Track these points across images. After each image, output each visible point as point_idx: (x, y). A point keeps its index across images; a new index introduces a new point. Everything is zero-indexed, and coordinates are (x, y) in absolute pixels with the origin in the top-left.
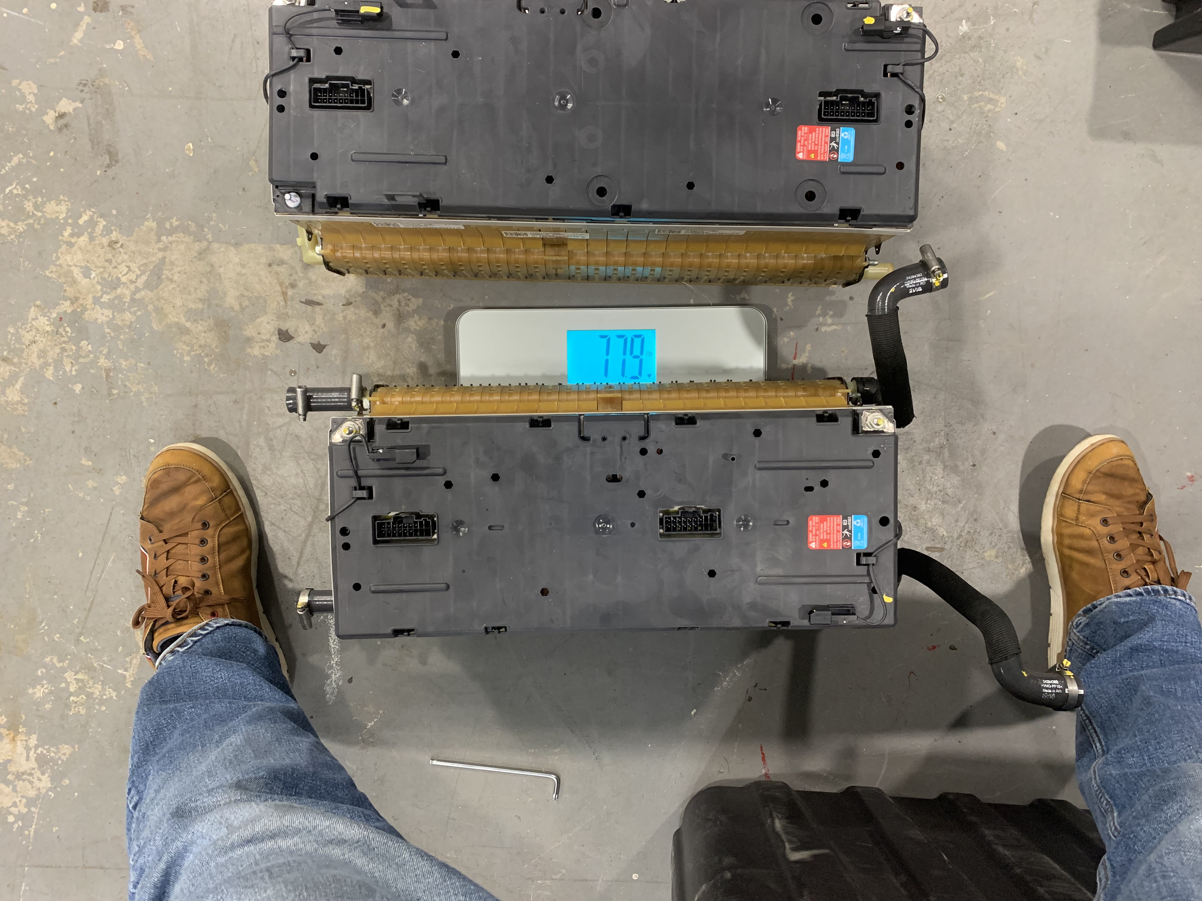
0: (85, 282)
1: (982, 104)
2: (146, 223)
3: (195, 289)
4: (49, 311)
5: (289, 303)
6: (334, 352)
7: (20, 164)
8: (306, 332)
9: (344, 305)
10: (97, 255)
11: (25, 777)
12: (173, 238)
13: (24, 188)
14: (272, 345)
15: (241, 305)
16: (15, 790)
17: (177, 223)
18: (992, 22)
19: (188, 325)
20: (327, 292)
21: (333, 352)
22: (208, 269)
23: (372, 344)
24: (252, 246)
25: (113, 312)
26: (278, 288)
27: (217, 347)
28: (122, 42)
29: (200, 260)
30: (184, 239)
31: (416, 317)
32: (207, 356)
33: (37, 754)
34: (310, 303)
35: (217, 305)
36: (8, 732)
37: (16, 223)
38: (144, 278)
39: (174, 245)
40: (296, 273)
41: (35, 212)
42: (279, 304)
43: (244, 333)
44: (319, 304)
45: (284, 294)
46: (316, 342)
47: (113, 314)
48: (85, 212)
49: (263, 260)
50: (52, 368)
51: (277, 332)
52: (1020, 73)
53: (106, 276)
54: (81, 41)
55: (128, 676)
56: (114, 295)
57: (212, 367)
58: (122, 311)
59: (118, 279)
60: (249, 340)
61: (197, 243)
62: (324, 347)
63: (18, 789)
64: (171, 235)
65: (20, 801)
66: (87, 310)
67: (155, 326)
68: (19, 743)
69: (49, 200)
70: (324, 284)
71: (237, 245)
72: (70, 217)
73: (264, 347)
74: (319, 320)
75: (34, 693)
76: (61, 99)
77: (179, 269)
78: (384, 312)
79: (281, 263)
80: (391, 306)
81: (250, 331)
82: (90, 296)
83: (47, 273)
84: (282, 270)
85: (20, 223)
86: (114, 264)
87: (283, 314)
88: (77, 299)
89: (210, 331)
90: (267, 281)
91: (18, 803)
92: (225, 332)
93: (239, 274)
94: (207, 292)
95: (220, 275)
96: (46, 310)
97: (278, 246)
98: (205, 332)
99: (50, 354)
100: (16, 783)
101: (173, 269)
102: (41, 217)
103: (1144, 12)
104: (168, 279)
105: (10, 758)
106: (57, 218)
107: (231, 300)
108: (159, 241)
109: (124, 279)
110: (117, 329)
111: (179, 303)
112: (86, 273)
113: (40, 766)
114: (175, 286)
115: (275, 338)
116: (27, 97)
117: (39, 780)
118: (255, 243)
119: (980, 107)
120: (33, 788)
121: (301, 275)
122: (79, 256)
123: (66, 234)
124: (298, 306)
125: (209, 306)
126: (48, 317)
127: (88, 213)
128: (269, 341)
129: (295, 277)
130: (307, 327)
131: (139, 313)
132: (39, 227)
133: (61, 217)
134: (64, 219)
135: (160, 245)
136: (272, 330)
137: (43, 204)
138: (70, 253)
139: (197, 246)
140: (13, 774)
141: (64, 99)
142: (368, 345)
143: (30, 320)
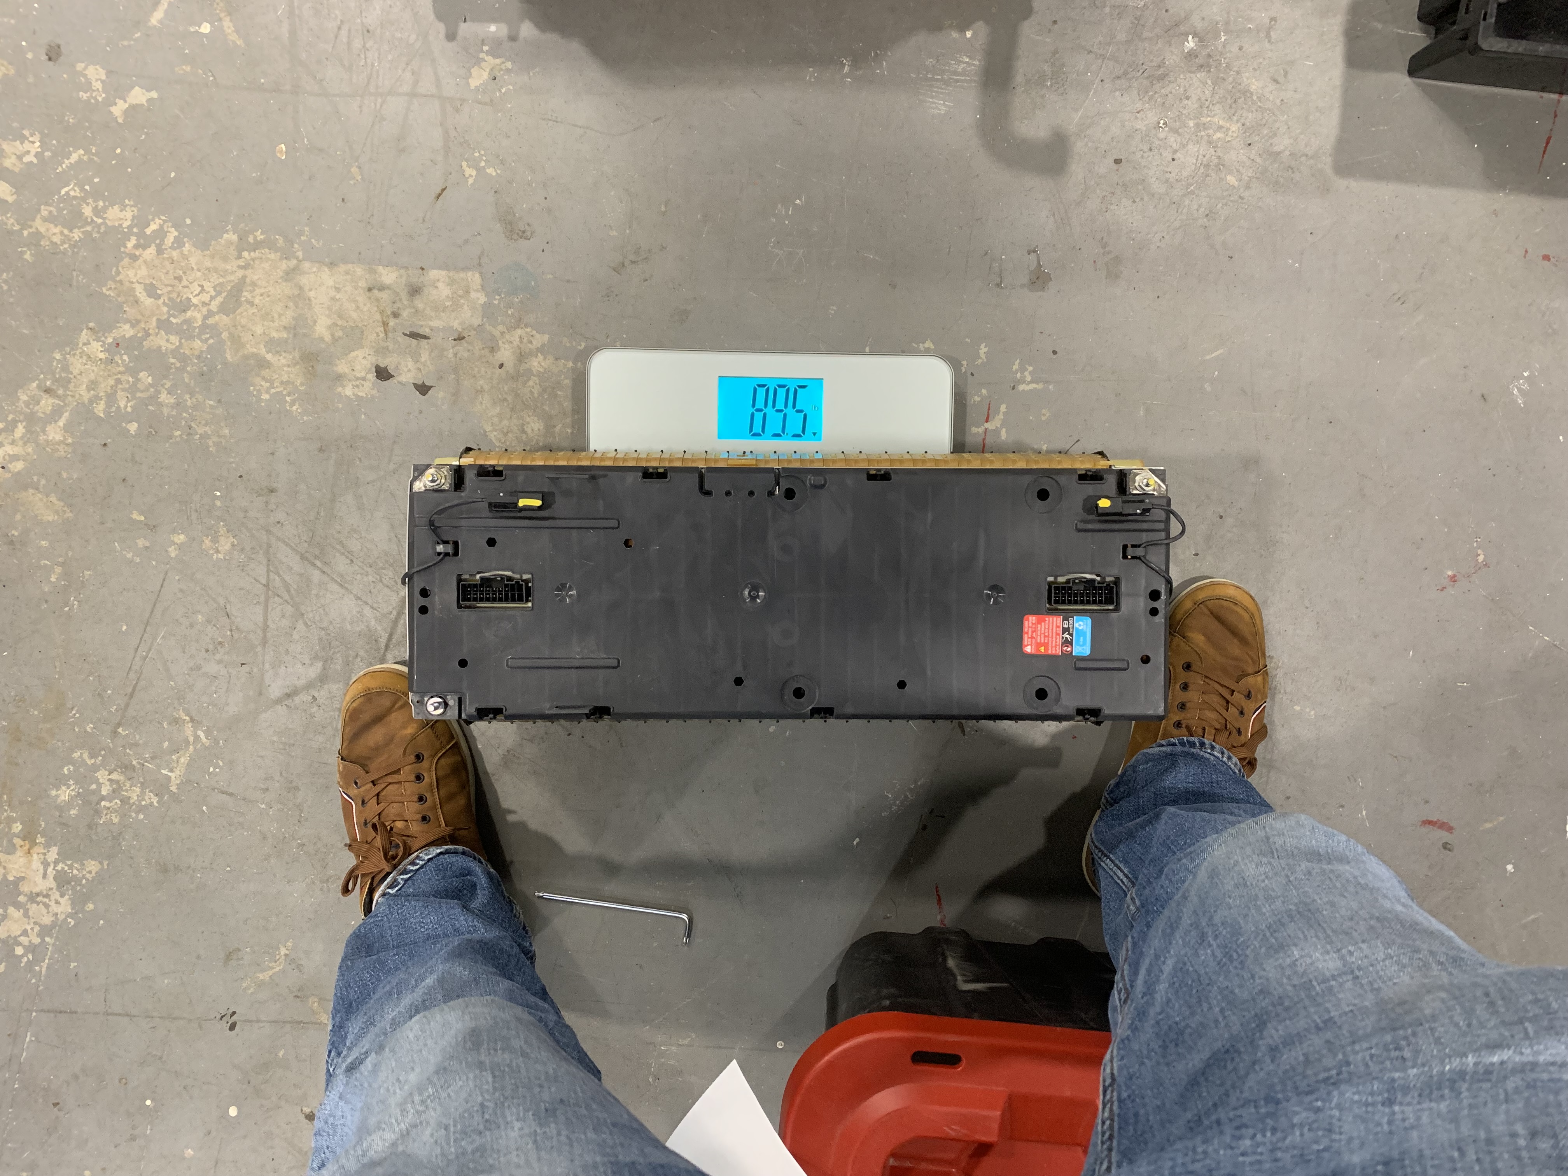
0: (148, 302)
1: (1211, 132)
2: (225, 236)
3: (280, 315)
4: (103, 335)
5: (390, 335)
6: (441, 395)
7: (80, 161)
8: (409, 370)
9: (455, 340)
10: (165, 271)
11: (39, 899)
12: (257, 254)
13: (82, 189)
14: (368, 385)
15: (332, 335)
16: (26, 915)
17: (262, 237)
18: (1223, 40)
19: (269, 357)
20: (435, 323)
21: (438, 395)
22: (296, 292)
23: (486, 387)
24: (350, 266)
25: (181, 339)
26: (378, 317)
27: (302, 384)
28: (208, 26)
29: (286, 280)
30: (269, 256)
31: (540, 356)
32: (289, 394)
33: (57, 871)
34: (414, 335)
35: (305, 335)
36: (22, 843)
37: (71, 231)
38: (219, 299)
39: (257, 262)
40: (401, 300)
41: (95, 219)
42: (378, 335)
43: (335, 369)
44: (425, 337)
45: (385, 324)
46: (420, 382)
47: (180, 342)
48: (153, 220)
49: (362, 284)
50: (102, 402)
51: (374, 370)
52: (1255, 98)
53: (174, 295)
54: (160, 22)
55: (173, 778)
56: (183, 318)
57: (294, 408)
58: (191, 338)
59: (189, 299)
60: (339, 378)
61: (285, 261)
62: (430, 388)
63: (30, 913)
64: (254, 251)
65: (32, 929)
66: (148, 335)
67: (229, 357)
68: (35, 856)
69: (112, 205)
70: (433, 314)
71: (332, 265)
72: (136, 226)
73: (358, 386)
74: (425, 357)
75: (57, 796)
76: (133, 88)
77: (262, 291)
78: (502, 350)
79: (383, 287)
80: (511, 342)
81: (342, 367)
82: (154, 319)
83: (104, 289)
84: (384, 296)
85: (76, 230)
86: (185, 283)
87: (383, 348)
88: (138, 322)
89: (295, 365)
90: (365, 309)
91: (29, 931)
92: (313, 367)
93: (333, 299)
94: (294, 318)
95: (309, 299)
96: (100, 335)
97: (381, 267)
98: (289, 366)
99: (103, 386)
100: (29, 906)
101: (254, 290)
102: (102, 224)
103: (1399, 33)
104: (247, 301)
105: (23, 875)
106: (121, 225)
107: (322, 328)
108: (240, 257)
109: (195, 301)
110: (184, 359)
111: (259, 330)
112: (151, 290)
113: (60, 887)
114: (256, 311)
115: (372, 376)
116: (94, 84)
117: (57, 902)
118: (353, 263)
119: (1208, 136)
120: (48, 913)
121: (406, 303)
122: (143, 272)
123: (130, 245)
124: (401, 339)
125: (295, 335)
126: (103, 341)
127: (157, 220)
128: (364, 379)
129: (398, 305)
130: (410, 364)
131: (211, 341)
132: (97, 235)
133: (124, 226)
134: (128, 227)
135: (241, 262)
136: (369, 366)
137: (105, 209)
138: (133, 268)
139: (284, 265)
140: (26, 895)
141: (137, 88)
142: (482, 387)
143: (80, 345)
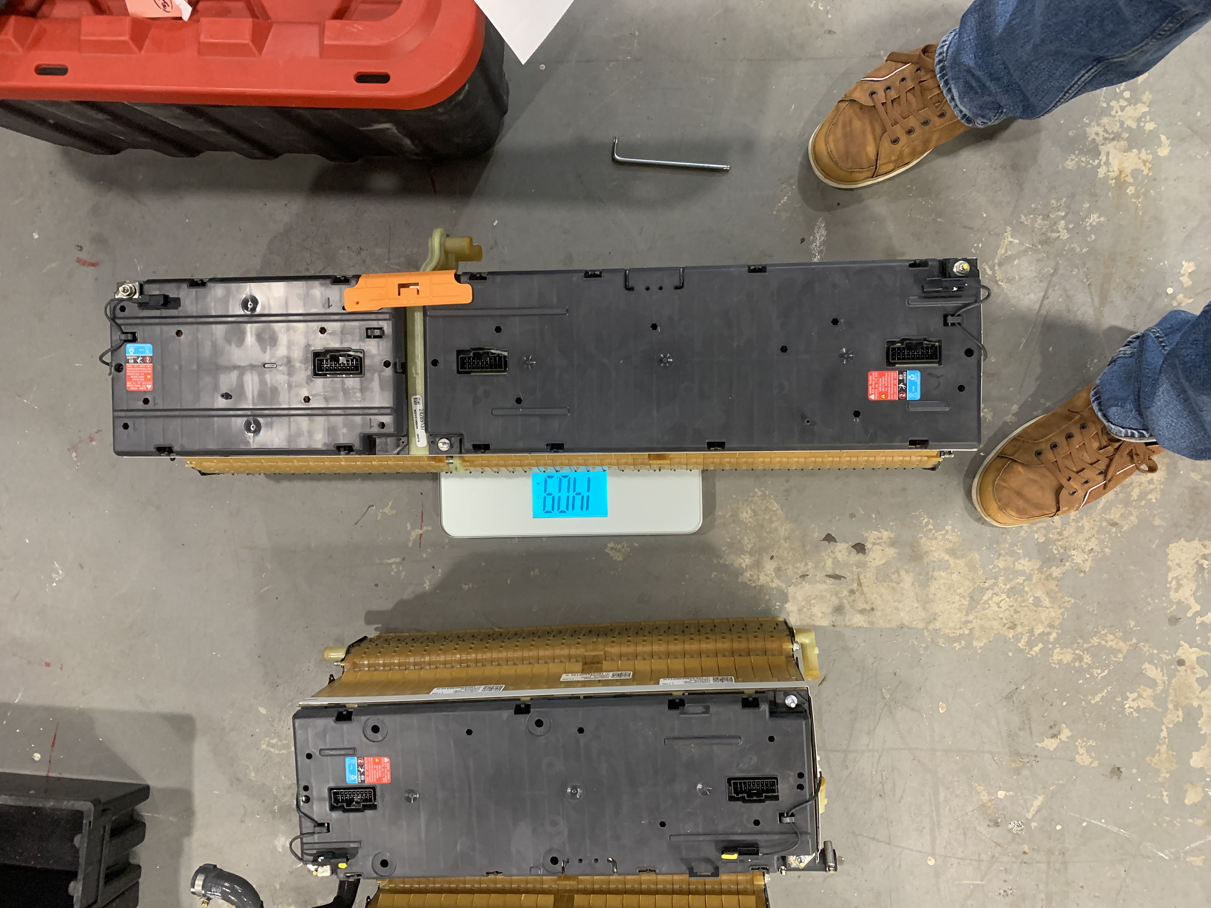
0: (1039, 594)
1: (279, 744)
2: (982, 645)
3: (939, 588)
4: (1072, 568)
5: (856, 577)
6: (816, 535)
7: (1094, 695)
8: (840, 551)
9: (807, 575)
10: (1027, 617)
11: (1112, 136)
12: (959, 632)
13: (1091, 674)
14: (871, 540)
15: (899, 575)
16: (1122, 123)
17: (955, 645)
18: (276, 807)
19: (947, 557)
20: (823, 586)
21: (818, 535)
22: (928, 605)
23: (783, 541)
24: (888, 626)
25: (1014, 567)
26: (865, 590)
27: (921, 538)
28: (999, 796)
29: (936, 614)
30: (949, 631)
31: (744, 565)
32: (931, 530)
33: (1098, 159)
34: (837, 577)
35: (920, 574)
36: (1127, 179)
37: (1100, 643)
38: (985, 598)
39: (958, 626)
40: (849, 603)
41: (1081, 653)
42: (865, 576)
43: (896, 551)
44: (829, 576)
45: (860, 584)
46: (831, 543)
47: (1014, 565)
48: (1037, 654)
49: (878, 613)
51: (867, 551)
52: (251, 767)
53: (1019, 599)
54: (1037, 798)
55: (1009, 237)
56: (1012, 583)
57: (926, 520)
58: (1006, 569)
59: (1008, 597)
60: (893, 543)
61: (937, 627)
62: (825, 539)
63: (1118, 125)
64: (960, 634)
65: (1117, 112)
66: (1038, 569)
67: (977, 555)
68: (1116, 169)
69: (1068, 664)
70: (824, 593)
71: (902, 627)
72: (1050, 649)
73: (879, 538)
74: (829, 562)
75: (1099, 217)
76: (1055, 749)
77: (954, 605)
78: (772, 570)
79: (862, 611)
80: (765, 575)
81: (891, 552)
82: (1034, 581)
83: (1073, 601)
84: (861, 605)
85: (1095, 644)
86: (1012, 609)
87: (860, 567)
88: (1047, 579)
89: (927, 552)
90: (875, 595)
91: (1119, 110)
92: (913, 551)
93: (899, 601)
94: (929, 586)
95: (918, 601)
96: (1076, 567)
97: (865, 626)
98: (932, 551)
99: (1072, 530)
100: (1120, 130)
101: (959, 606)
102: (1076, 649)
103: (158, 814)
104: (964, 597)
105: (1125, 154)
106: (1062, 649)
107: (907, 580)
108: (971, 630)
109: (1004, 596)
110: (1012, 553)
111: (955, 576)
112: (1037, 602)
113: (1097, 146)
114: (958, 591)
115: (868, 546)
116: (1085, 752)
117: (1097, 134)
118: (886, 629)
119: (280, 740)
120: (1104, 126)
121: (845, 601)
122: (1043, 616)
123: (1054, 635)
124: (847, 574)
125: (928, 574)
126: (1073, 563)
127: (1034, 654)
128: (874, 544)
129: (851, 599)
130: (839, 556)
131: (991, 567)
132: (1079, 641)
133: (1059, 649)
134: (1056, 648)
135: (970, 626)
136: (871, 553)
137: (1074, 660)
138: (1051, 618)
139: (938, 625)
140: (1123, 138)
141: (1052, 750)
142: (786, 542)
143: (1090, 559)
